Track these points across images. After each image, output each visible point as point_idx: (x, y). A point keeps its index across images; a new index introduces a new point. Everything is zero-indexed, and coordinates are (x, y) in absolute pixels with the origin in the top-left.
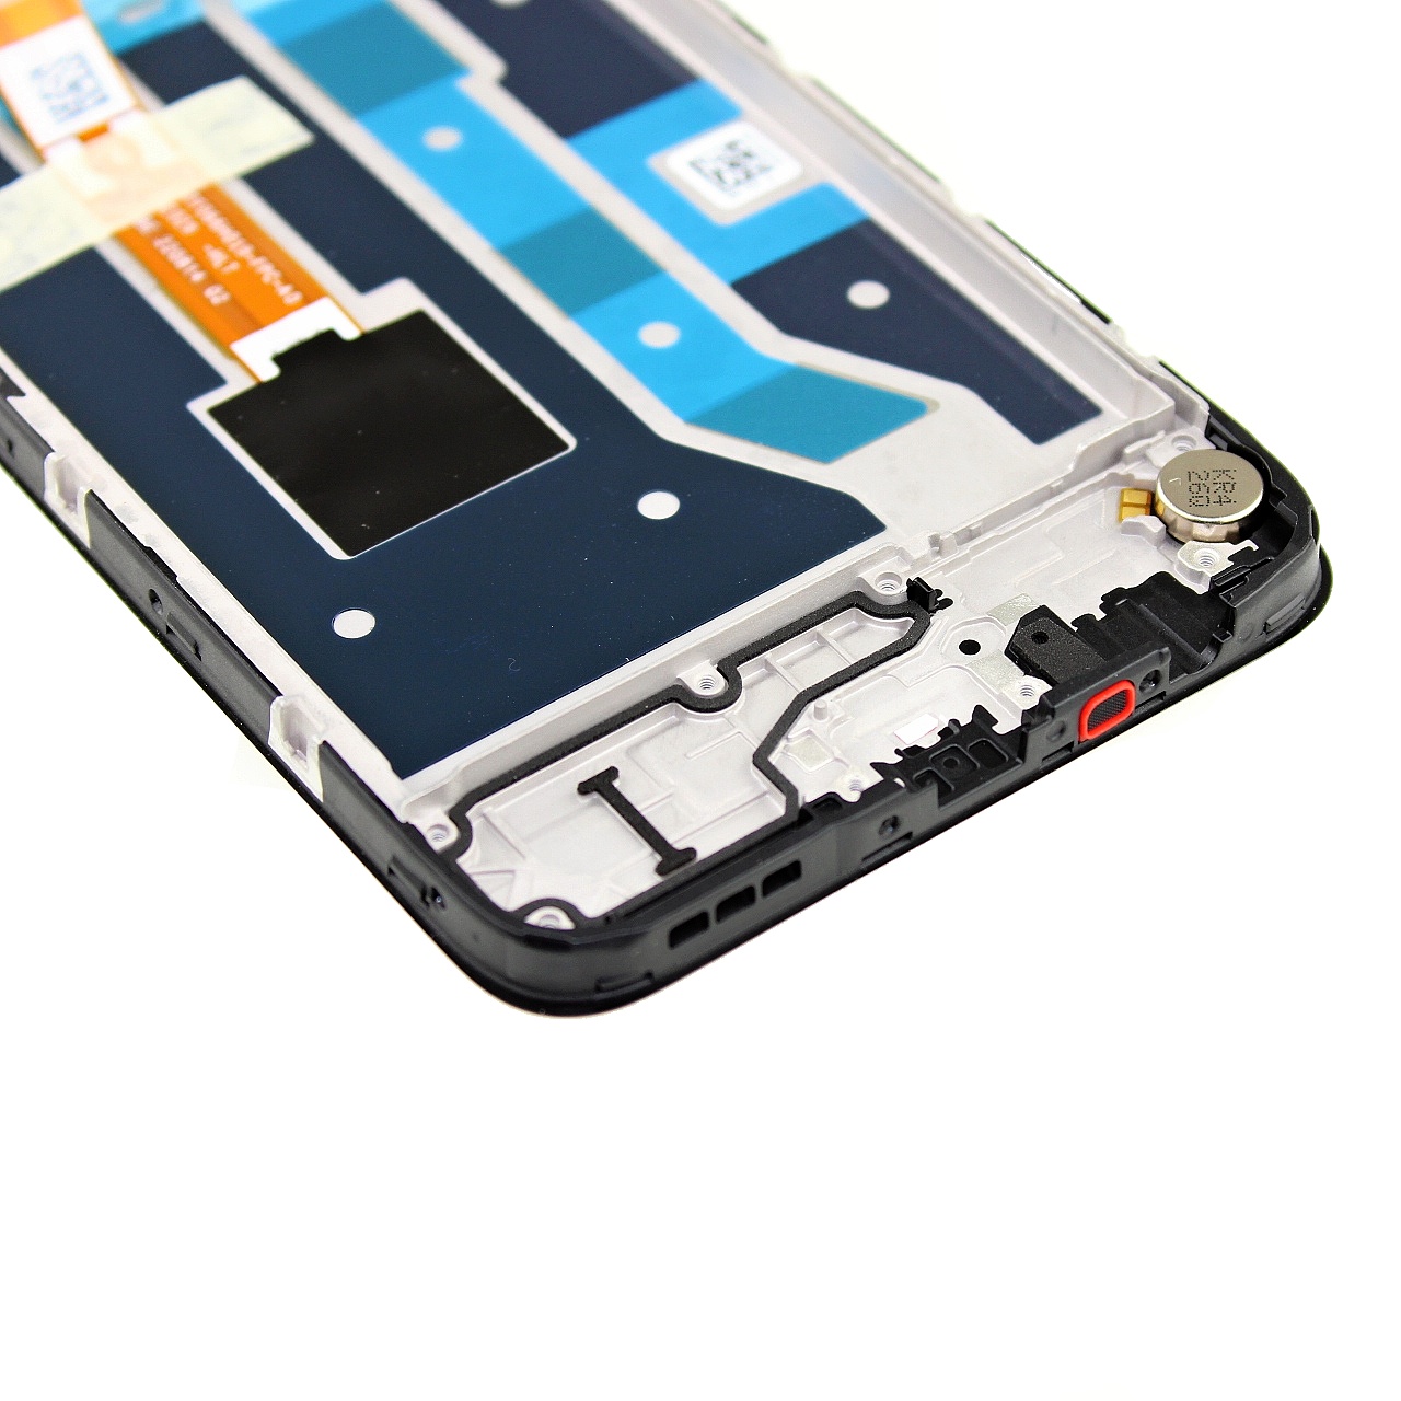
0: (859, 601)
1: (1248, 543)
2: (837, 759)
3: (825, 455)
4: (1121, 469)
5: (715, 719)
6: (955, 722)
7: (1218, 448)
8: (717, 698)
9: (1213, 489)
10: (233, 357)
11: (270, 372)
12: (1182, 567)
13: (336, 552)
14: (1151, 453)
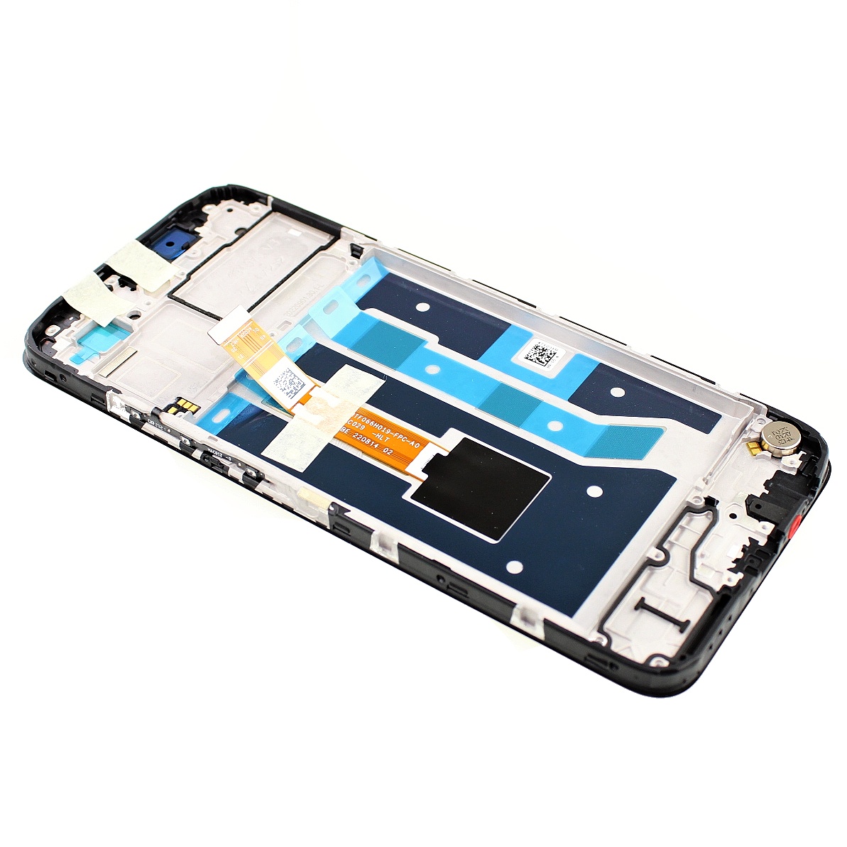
0: (689, 509)
1: (802, 453)
2: (716, 571)
3: (640, 456)
4: (745, 436)
5: (665, 568)
6: (744, 545)
7: (774, 421)
8: (664, 560)
9: (784, 436)
10: (407, 474)
11: (425, 477)
12: (784, 467)
13: (493, 542)
14: (753, 428)
